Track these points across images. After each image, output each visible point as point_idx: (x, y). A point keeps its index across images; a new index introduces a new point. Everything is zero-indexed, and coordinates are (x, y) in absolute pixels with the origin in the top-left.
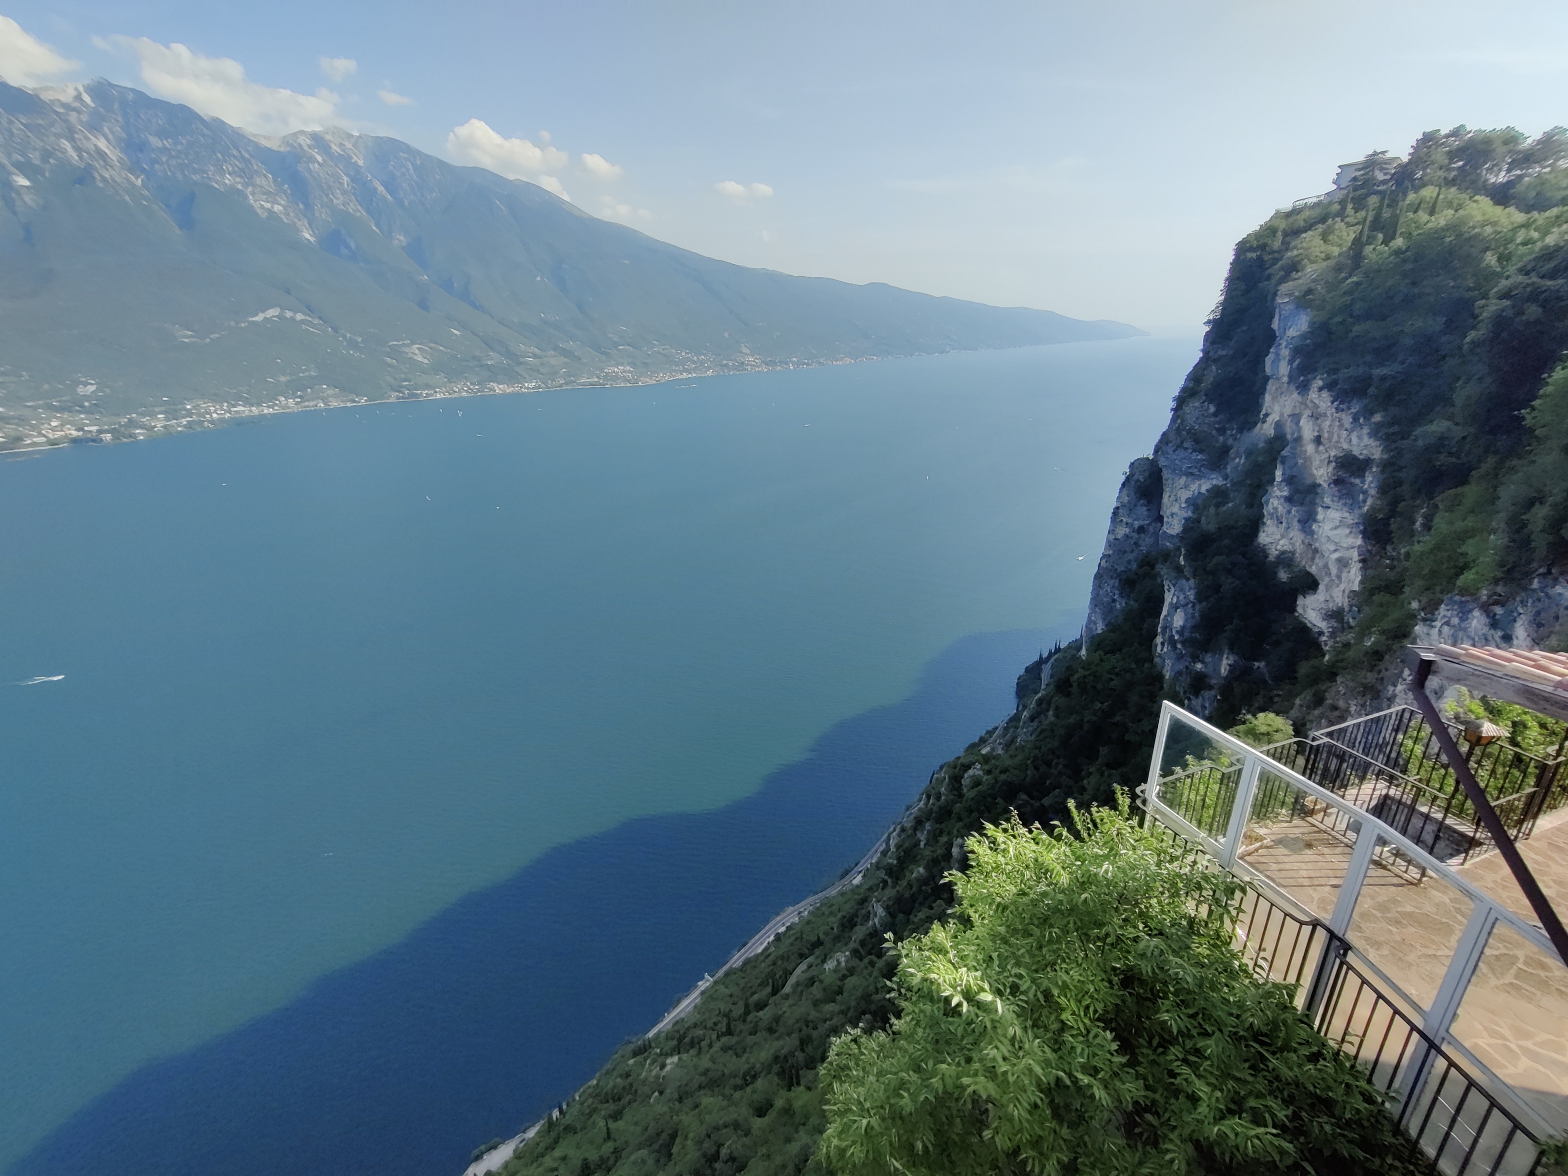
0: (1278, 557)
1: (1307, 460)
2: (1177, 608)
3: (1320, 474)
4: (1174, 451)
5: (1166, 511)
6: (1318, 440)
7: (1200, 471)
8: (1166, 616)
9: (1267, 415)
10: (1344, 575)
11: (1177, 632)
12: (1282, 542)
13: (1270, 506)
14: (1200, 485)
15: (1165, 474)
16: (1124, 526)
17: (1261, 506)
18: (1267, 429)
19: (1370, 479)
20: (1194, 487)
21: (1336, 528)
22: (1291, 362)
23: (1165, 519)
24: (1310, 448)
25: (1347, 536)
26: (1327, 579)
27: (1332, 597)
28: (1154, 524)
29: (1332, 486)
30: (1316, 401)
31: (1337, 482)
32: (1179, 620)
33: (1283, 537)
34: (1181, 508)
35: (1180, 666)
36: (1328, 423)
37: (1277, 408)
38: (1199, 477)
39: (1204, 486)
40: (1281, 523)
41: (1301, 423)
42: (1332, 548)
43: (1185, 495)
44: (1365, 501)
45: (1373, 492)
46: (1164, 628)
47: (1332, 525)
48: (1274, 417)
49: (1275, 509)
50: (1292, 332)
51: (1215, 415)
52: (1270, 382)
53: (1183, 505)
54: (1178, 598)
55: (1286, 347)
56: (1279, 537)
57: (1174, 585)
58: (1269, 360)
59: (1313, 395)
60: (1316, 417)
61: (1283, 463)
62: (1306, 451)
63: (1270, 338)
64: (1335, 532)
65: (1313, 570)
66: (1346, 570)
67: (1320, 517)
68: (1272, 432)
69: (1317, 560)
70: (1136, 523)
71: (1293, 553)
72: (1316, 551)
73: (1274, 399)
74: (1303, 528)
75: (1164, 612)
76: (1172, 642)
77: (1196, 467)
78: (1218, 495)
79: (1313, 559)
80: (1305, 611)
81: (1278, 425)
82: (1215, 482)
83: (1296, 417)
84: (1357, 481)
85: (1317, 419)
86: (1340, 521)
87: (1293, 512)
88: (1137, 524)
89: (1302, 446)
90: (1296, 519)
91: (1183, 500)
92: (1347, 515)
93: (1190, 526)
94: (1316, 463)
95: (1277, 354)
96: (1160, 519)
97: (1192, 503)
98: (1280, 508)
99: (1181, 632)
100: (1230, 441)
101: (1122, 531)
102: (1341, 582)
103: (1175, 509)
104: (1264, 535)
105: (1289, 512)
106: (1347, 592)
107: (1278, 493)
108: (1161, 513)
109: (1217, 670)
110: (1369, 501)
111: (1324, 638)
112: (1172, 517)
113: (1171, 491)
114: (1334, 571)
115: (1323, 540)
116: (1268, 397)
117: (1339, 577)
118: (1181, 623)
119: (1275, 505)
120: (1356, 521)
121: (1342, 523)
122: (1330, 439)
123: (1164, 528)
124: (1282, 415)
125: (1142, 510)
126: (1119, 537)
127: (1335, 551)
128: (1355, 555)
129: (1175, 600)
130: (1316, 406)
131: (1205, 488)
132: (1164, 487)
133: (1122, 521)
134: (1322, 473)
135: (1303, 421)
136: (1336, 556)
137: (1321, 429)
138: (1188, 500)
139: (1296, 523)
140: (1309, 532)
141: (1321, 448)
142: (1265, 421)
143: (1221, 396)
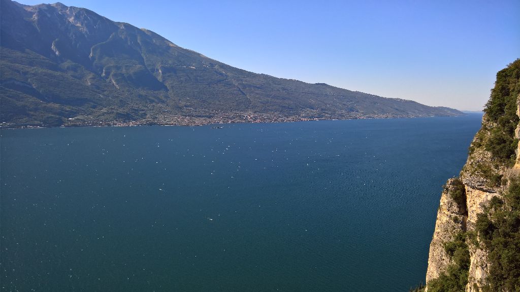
2: (477, 267)
4: (471, 176)
5: (470, 210)
8: (472, 271)
11: (478, 282)
14: (487, 196)
15: (466, 187)
18: (519, 167)
20: (484, 197)
23: (469, 214)
28: (463, 216)
32: (479, 274)
34: (477, 208)
38: (486, 191)
43: (478, 201)
46: (471, 279)
51: (492, 158)
54: (478, 260)
57: (475, 253)
58: (517, 131)
63: (516, 120)
75: (471, 269)
76: (476, 287)
77: (483, 185)
78: (496, 202)
82: (495, 194)
88: (454, 215)
91: (478, 203)
93: (482, 218)
96: (466, 213)
97: (483, 205)
99: (480, 282)
100: (501, 172)
103: (473, 208)
108: (467, 210)
112: (473, 212)
113: (471, 198)
118: (480, 276)
123: (469, 219)
125: (455, 208)
126: (443, 222)
129: (476, 261)
131: (490, 197)
132: (467, 195)
133: (444, 213)
138: (480, 204)
142: (519, 163)
143: (494, 148)
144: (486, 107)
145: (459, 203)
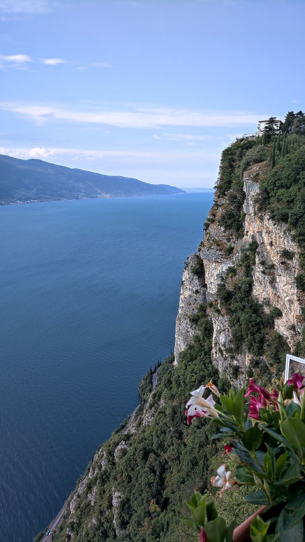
0: (263, 302)
1: (268, 253)
2: (220, 332)
3: (274, 259)
4: (208, 250)
5: (208, 282)
6: (271, 244)
7: (221, 260)
8: (215, 337)
9: (247, 232)
10: (292, 308)
11: (222, 345)
12: (263, 294)
13: (255, 276)
14: (222, 267)
15: (205, 262)
16: (188, 290)
17: (252, 277)
18: (248, 239)
19: (295, 261)
20: (220, 268)
21: (285, 285)
22: (254, 206)
23: (208, 286)
24: (268, 247)
25: (290, 289)
26: (285, 311)
27: (289, 319)
28: (203, 288)
29: (281, 265)
30: (268, 225)
31: (282, 263)
32: (222, 339)
33: (263, 291)
34: (214, 280)
35: (226, 364)
36: (274, 235)
37: (251, 229)
38: (221, 263)
39: (224, 268)
40: (262, 284)
41: (263, 236)
42: (285, 295)
43: (216, 273)
44: (295, 272)
45: (297, 267)
46: (216, 344)
48: (250, 233)
49: (258, 277)
50: (252, 193)
51: (224, 232)
52: (247, 216)
53: (216, 278)
54: (220, 327)
55: (251, 200)
57: (217, 320)
58: (244, 206)
59: (266, 222)
61: (258, 255)
62: (267, 249)
63: (244, 196)
64: (285, 287)
65: (279, 307)
66: (293, 305)
67: (278, 280)
68: (251, 240)
69: (280, 302)
71: (269, 299)
72: (279, 297)
73: (249, 224)
74: (271, 286)
76: (221, 351)
77: (219, 258)
78: (231, 272)
79: (278, 301)
80: (279, 327)
81: (253, 237)
82: (229, 265)
83: (260, 233)
84: (290, 262)
85: (269, 233)
86: (287, 282)
87: (266, 279)
88: (194, 289)
89: (265, 246)
90: (268, 282)
91: (215, 275)
92: (288, 278)
93: (221, 288)
94: (272, 255)
95: (248, 204)
96: (205, 286)
97: (220, 277)
98: (260, 277)
99: (224, 346)
100: (233, 245)
101: (188, 293)
102: (291, 312)
103: (212, 280)
104: (255, 290)
105: (264, 278)
106: (295, 316)
107: (258, 269)
108: (206, 282)
109: (244, 363)
110: (297, 271)
111: (289, 340)
112: (211, 284)
113: (209, 271)
114: (288, 306)
115: (281, 291)
116: (246, 224)
117: (290, 309)
118: (223, 340)
119: (258, 275)
120: (293, 281)
121: (287, 283)
122: (276, 243)
123: (208, 290)
124: (254, 232)
125: (196, 282)
126: (187, 296)
127: (287, 296)
128: (295, 298)
130: (268, 228)
132: (205, 269)
133: (187, 288)
134: (275, 259)
135: (263, 235)
136: (287, 299)
137: (271, 238)
138: (217, 275)
139: (268, 284)
140: (274, 288)
141: (273, 247)
142: (247, 235)
143: (226, 223)
144: (216, 185)
145: (199, 277)
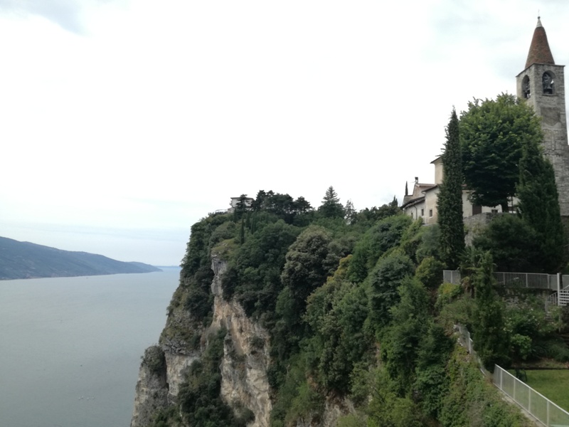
0: (232, 403)
1: (238, 341)
4: (170, 340)
5: (170, 380)
6: (241, 331)
7: (186, 352)
9: (216, 316)
10: (265, 408)
12: (233, 392)
13: (224, 371)
14: (187, 361)
15: (167, 356)
16: (145, 393)
17: (220, 371)
19: (266, 350)
20: (184, 362)
21: (256, 380)
22: (223, 287)
23: (170, 386)
24: (238, 334)
25: (263, 384)
27: (262, 424)
28: (163, 390)
29: (251, 355)
30: (236, 308)
31: (253, 353)
33: (233, 388)
34: (178, 377)
37: (220, 312)
38: (186, 355)
40: (231, 380)
41: (232, 321)
42: (257, 392)
43: (180, 368)
44: (266, 363)
45: (268, 357)
47: (255, 379)
48: (220, 317)
49: (227, 372)
50: (221, 272)
51: (191, 317)
52: (216, 298)
53: (179, 375)
55: (219, 280)
56: (231, 389)
58: (213, 285)
59: (234, 305)
60: (238, 316)
61: (226, 344)
62: (236, 336)
63: (211, 275)
64: (256, 382)
65: (251, 408)
66: (265, 405)
67: (248, 374)
68: (220, 326)
69: (252, 401)
70: (152, 390)
71: (240, 398)
72: (250, 395)
73: (218, 307)
74: (242, 382)
77: (184, 350)
78: (196, 367)
79: (249, 401)
81: (222, 322)
82: (195, 358)
83: (229, 318)
84: (261, 351)
87: (236, 373)
89: (234, 333)
90: (238, 377)
91: (179, 371)
92: (260, 372)
93: (184, 388)
94: (242, 342)
95: (216, 283)
96: (167, 386)
97: (184, 373)
98: (229, 371)
100: (200, 333)
101: (144, 398)
102: (264, 412)
103: (175, 378)
104: (224, 388)
105: (234, 373)
106: (268, 418)
107: (227, 362)
108: (167, 382)
110: (269, 362)
112: (174, 384)
113: (172, 367)
114: (261, 407)
115: (253, 388)
116: (215, 306)
117: (263, 409)
119: (226, 369)
120: (264, 375)
121: (259, 377)
122: (246, 329)
123: (170, 392)
124: (223, 316)
125: (155, 382)
126: (142, 402)
127: (259, 393)
128: (268, 396)
130: (237, 311)
131: (190, 362)
132: (167, 364)
133: (143, 390)
134: (245, 349)
135: (233, 319)
136: (259, 397)
137: (241, 323)
138: (181, 372)
139: (238, 380)
140: (244, 384)
141: (243, 334)
142: (216, 320)
143: (192, 306)
144: (183, 263)
145: (159, 375)
